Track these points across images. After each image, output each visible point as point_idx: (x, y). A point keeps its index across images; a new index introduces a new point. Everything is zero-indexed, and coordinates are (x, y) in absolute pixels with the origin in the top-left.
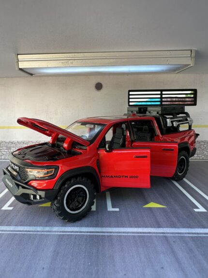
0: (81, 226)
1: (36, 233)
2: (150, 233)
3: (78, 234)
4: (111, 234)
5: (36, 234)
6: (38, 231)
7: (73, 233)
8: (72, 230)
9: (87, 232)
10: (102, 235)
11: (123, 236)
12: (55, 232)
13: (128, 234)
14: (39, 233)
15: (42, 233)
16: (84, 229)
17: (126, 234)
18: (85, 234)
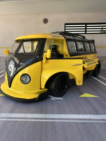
0: (27, 113)
2: (90, 120)
3: (23, 120)
4: (54, 121)
7: (18, 120)
9: (32, 119)
10: (46, 122)
11: (66, 122)
13: (71, 121)
16: (29, 116)
17: (69, 121)
18: (29, 120)
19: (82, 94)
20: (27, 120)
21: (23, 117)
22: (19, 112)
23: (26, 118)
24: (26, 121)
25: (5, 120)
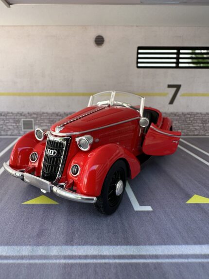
0: (100, 244)
1: (19, 261)
3: (99, 261)
5: (19, 265)
6: (23, 258)
7: (88, 261)
8: (85, 254)
9: (114, 257)
10: (144, 264)
11: (182, 264)
12: (56, 257)
13: (191, 260)
14: (25, 261)
15: (31, 261)
16: (107, 250)
17: (186, 261)
18: (111, 261)
19: (189, 197)
20: (107, 261)
21: (96, 253)
22: (84, 243)
23: (104, 257)
24: (106, 263)
25: (62, 261)
